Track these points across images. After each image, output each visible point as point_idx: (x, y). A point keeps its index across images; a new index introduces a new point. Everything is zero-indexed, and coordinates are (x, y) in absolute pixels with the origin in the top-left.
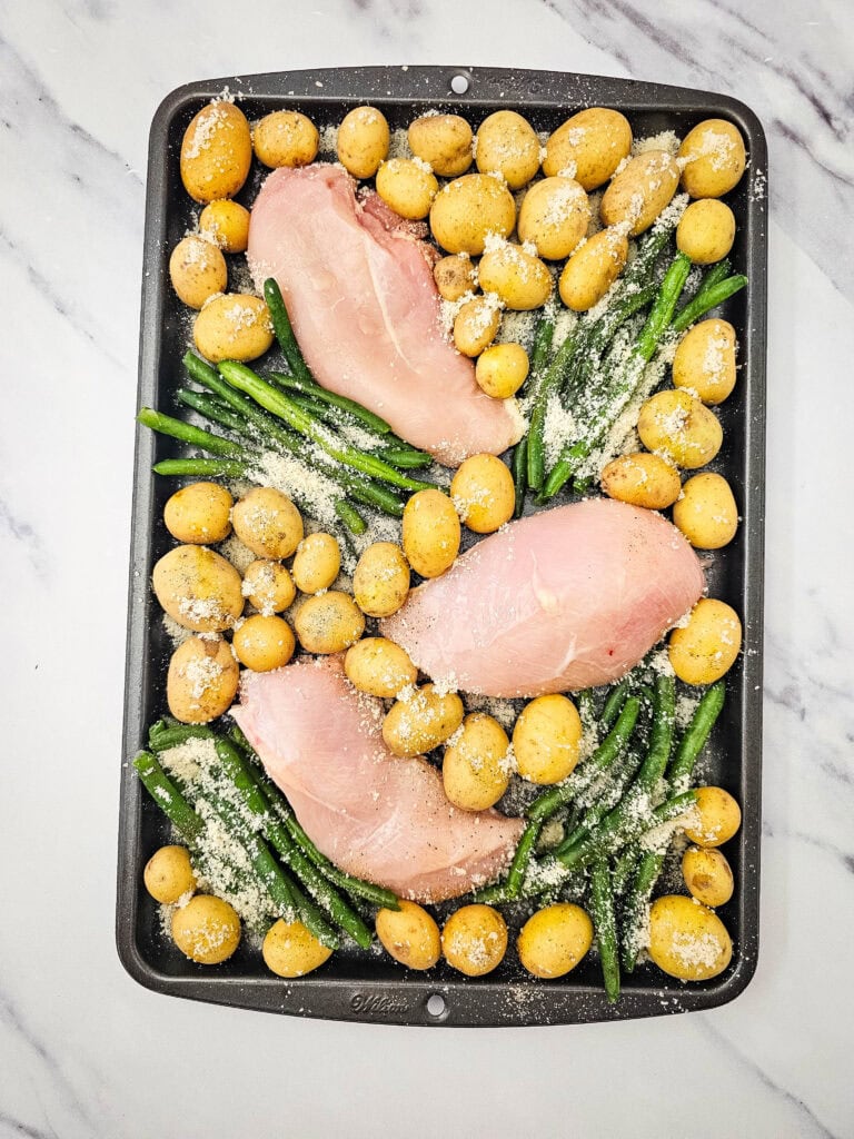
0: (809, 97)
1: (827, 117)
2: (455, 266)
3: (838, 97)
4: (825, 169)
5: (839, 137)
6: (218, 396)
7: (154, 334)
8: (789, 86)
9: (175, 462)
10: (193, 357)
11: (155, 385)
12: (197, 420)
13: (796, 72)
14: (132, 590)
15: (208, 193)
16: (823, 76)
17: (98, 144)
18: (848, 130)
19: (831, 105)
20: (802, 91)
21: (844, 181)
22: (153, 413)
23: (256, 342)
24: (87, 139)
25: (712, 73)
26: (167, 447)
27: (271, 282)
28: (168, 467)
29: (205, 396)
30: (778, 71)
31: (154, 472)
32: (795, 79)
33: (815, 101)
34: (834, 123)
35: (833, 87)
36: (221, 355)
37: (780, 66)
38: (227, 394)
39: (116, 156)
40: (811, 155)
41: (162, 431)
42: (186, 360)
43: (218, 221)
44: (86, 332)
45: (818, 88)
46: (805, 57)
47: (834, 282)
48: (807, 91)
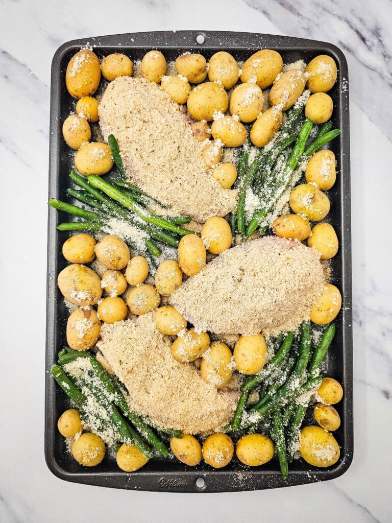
0: (354, 30)
1: (363, 39)
2: (200, 127)
3: (368, 30)
4: (363, 64)
5: (369, 49)
6: (87, 191)
7: (56, 162)
8: (345, 25)
9: (68, 224)
10: (75, 173)
11: (57, 187)
12: (78, 204)
13: (348, 19)
14: (48, 287)
15: (79, 94)
16: (361, 20)
17: (15, 60)
18: (374, 46)
19: (365, 34)
20: (352, 27)
21: (373, 70)
22: (56, 201)
23: (106, 165)
24: (10, 58)
25: (308, 19)
26: (64, 217)
27: (112, 136)
28: (64, 227)
29: (81, 192)
30: (340, 18)
31: (57, 230)
32: (348, 22)
33: (358, 32)
34: (367, 42)
35: (366, 26)
36: (89, 172)
37: (341, 16)
38: (91, 191)
39: (24, 65)
40: (357, 58)
41: (61, 209)
42: (71, 175)
43: (84, 106)
44: (12, 151)
45: (359, 26)
46: (352, 11)
47: (369, 118)
48: (354, 27)
